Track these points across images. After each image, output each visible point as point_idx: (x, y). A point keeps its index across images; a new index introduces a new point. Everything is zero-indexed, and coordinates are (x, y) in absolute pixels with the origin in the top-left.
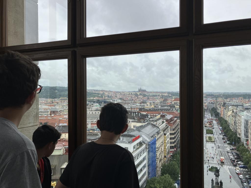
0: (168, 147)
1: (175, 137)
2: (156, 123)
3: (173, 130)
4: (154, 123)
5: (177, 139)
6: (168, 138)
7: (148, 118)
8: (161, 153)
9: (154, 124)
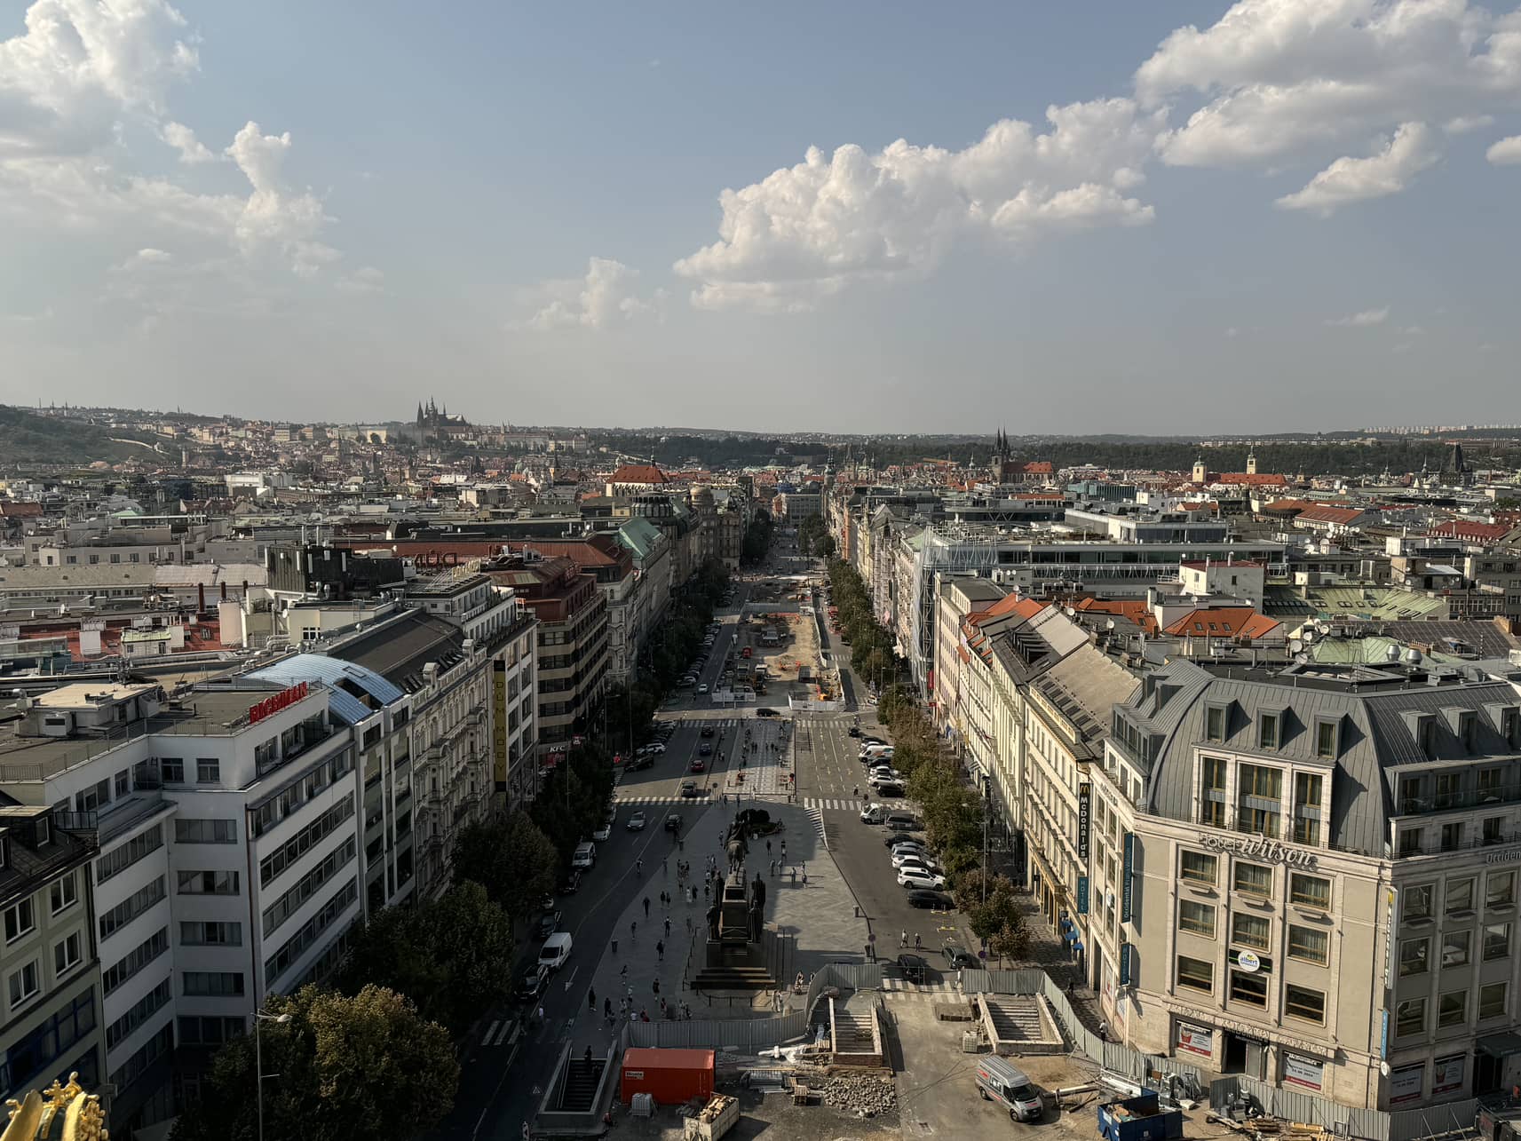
0: (527, 733)
1: (577, 678)
2: (447, 607)
3: (567, 642)
4: (434, 606)
5: (590, 687)
6: (526, 683)
7: (405, 582)
8: (473, 767)
9: (433, 611)
